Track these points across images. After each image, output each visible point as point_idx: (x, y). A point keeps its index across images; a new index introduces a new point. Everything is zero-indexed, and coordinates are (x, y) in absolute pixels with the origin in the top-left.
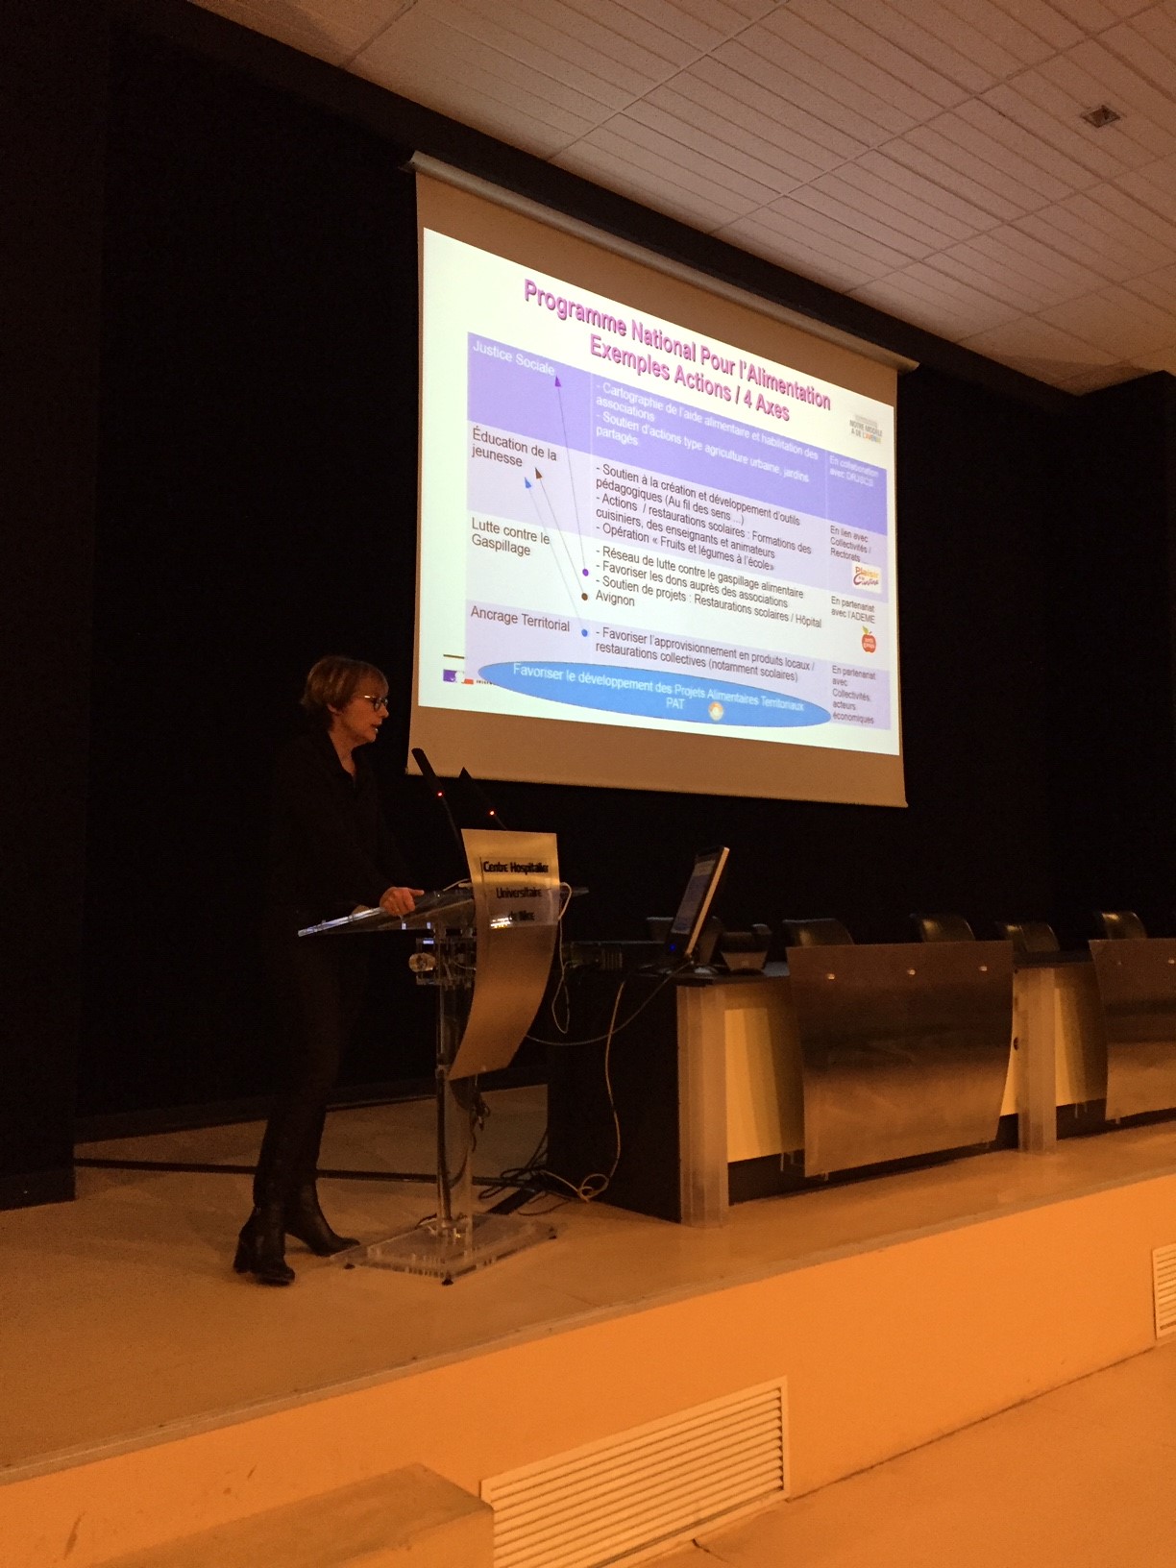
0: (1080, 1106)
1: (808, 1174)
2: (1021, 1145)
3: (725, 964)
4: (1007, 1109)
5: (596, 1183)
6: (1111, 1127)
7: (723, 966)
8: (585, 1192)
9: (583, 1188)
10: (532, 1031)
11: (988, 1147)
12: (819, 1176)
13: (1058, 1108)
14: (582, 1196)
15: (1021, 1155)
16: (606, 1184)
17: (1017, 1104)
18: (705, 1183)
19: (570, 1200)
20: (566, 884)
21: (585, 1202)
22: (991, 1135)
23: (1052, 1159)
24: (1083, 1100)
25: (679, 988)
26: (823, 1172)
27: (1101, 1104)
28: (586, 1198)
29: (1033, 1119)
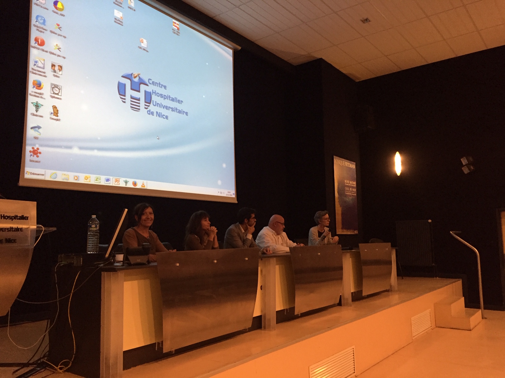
0: (287, 310)
1: (164, 352)
2: (263, 328)
3: (129, 261)
4: (257, 313)
5: (66, 364)
6: (297, 317)
7: (129, 262)
8: (61, 369)
9: (59, 367)
10: (19, 297)
11: (247, 330)
12: (170, 352)
13: (277, 312)
14: (59, 370)
15: (263, 331)
16: (70, 365)
17: (262, 311)
18: (111, 361)
19: (54, 373)
20: (40, 226)
21: (61, 373)
22: (249, 325)
23: (273, 333)
24: (288, 307)
25: (102, 273)
26: (172, 350)
27: (293, 309)
28: (61, 371)
29: (267, 317)
